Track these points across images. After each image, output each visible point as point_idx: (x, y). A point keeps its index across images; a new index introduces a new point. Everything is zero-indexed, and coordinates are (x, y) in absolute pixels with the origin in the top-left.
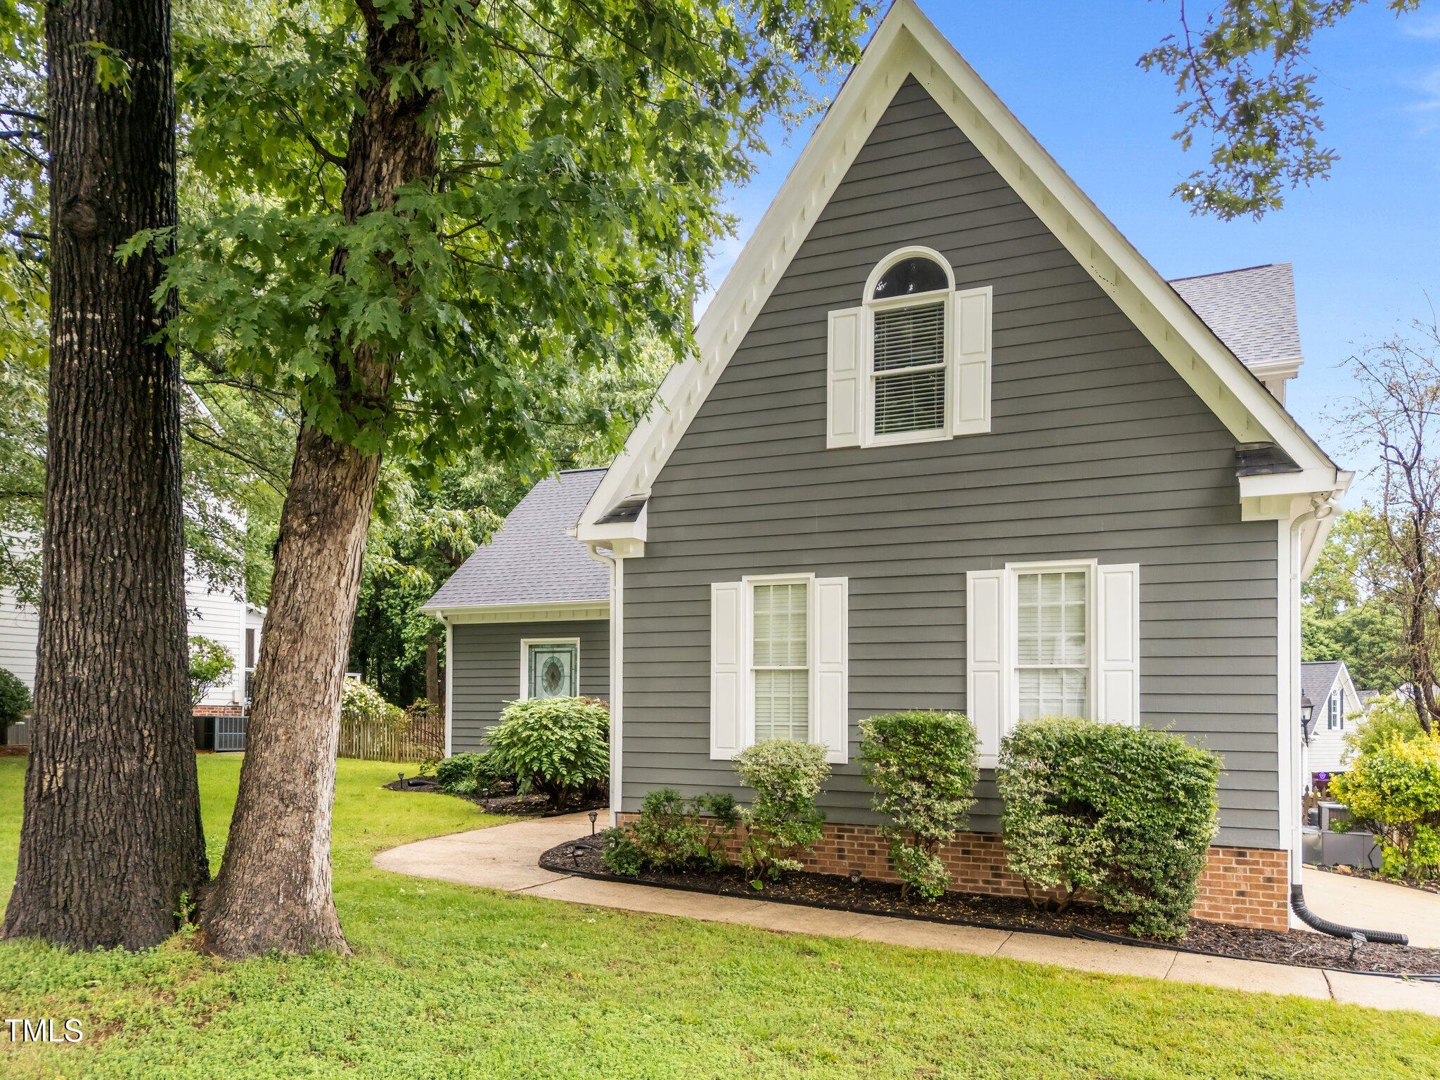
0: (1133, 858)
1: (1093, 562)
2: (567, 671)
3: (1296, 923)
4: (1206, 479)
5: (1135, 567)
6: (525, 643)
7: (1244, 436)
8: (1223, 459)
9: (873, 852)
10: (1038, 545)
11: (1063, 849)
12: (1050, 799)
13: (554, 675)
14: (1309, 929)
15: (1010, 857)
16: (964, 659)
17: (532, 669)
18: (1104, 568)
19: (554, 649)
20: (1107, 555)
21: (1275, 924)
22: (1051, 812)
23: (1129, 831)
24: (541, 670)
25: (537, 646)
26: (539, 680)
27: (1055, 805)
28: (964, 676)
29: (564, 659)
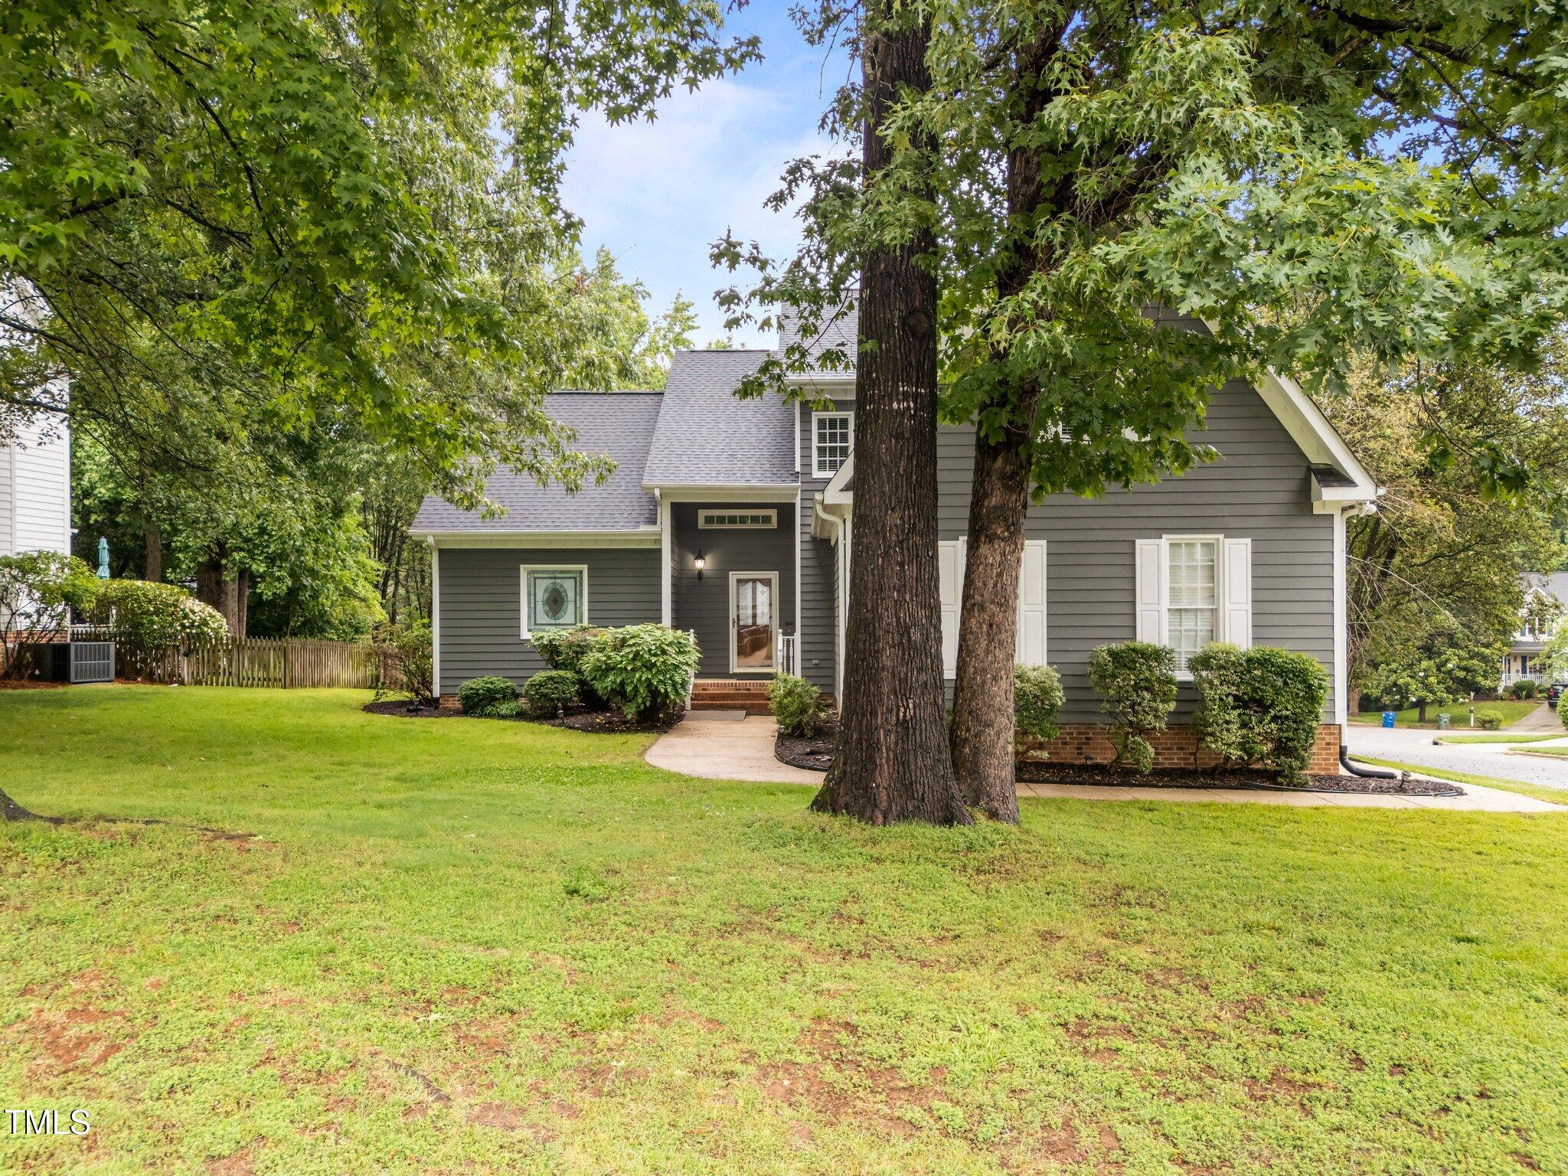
0: (1291, 734)
1: (1221, 537)
2: (571, 595)
3: (1343, 771)
4: (1292, 485)
5: (1248, 541)
6: (524, 569)
7: (1315, 458)
8: (1300, 473)
9: (1065, 743)
10: (1184, 523)
11: (1244, 731)
12: (1236, 698)
13: (556, 602)
14: (1349, 774)
15: (1209, 739)
16: (1134, 603)
17: (532, 594)
18: (1228, 541)
19: (554, 577)
20: (1230, 532)
21: (1332, 772)
22: (1238, 707)
23: (1287, 717)
24: (541, 595)
25: (538, 572)
26: (540, 605)
27: (1241, 702)
28: (1134, 615)
29: (568, 585)
